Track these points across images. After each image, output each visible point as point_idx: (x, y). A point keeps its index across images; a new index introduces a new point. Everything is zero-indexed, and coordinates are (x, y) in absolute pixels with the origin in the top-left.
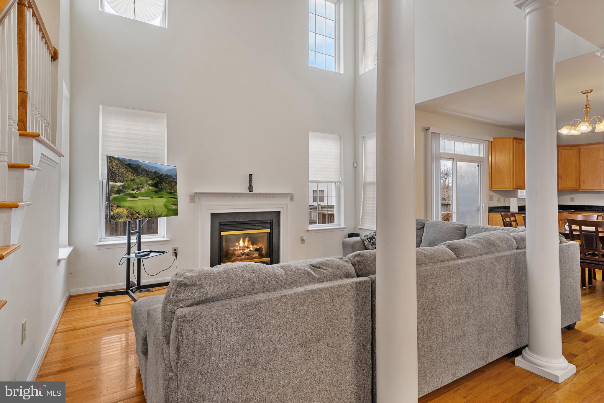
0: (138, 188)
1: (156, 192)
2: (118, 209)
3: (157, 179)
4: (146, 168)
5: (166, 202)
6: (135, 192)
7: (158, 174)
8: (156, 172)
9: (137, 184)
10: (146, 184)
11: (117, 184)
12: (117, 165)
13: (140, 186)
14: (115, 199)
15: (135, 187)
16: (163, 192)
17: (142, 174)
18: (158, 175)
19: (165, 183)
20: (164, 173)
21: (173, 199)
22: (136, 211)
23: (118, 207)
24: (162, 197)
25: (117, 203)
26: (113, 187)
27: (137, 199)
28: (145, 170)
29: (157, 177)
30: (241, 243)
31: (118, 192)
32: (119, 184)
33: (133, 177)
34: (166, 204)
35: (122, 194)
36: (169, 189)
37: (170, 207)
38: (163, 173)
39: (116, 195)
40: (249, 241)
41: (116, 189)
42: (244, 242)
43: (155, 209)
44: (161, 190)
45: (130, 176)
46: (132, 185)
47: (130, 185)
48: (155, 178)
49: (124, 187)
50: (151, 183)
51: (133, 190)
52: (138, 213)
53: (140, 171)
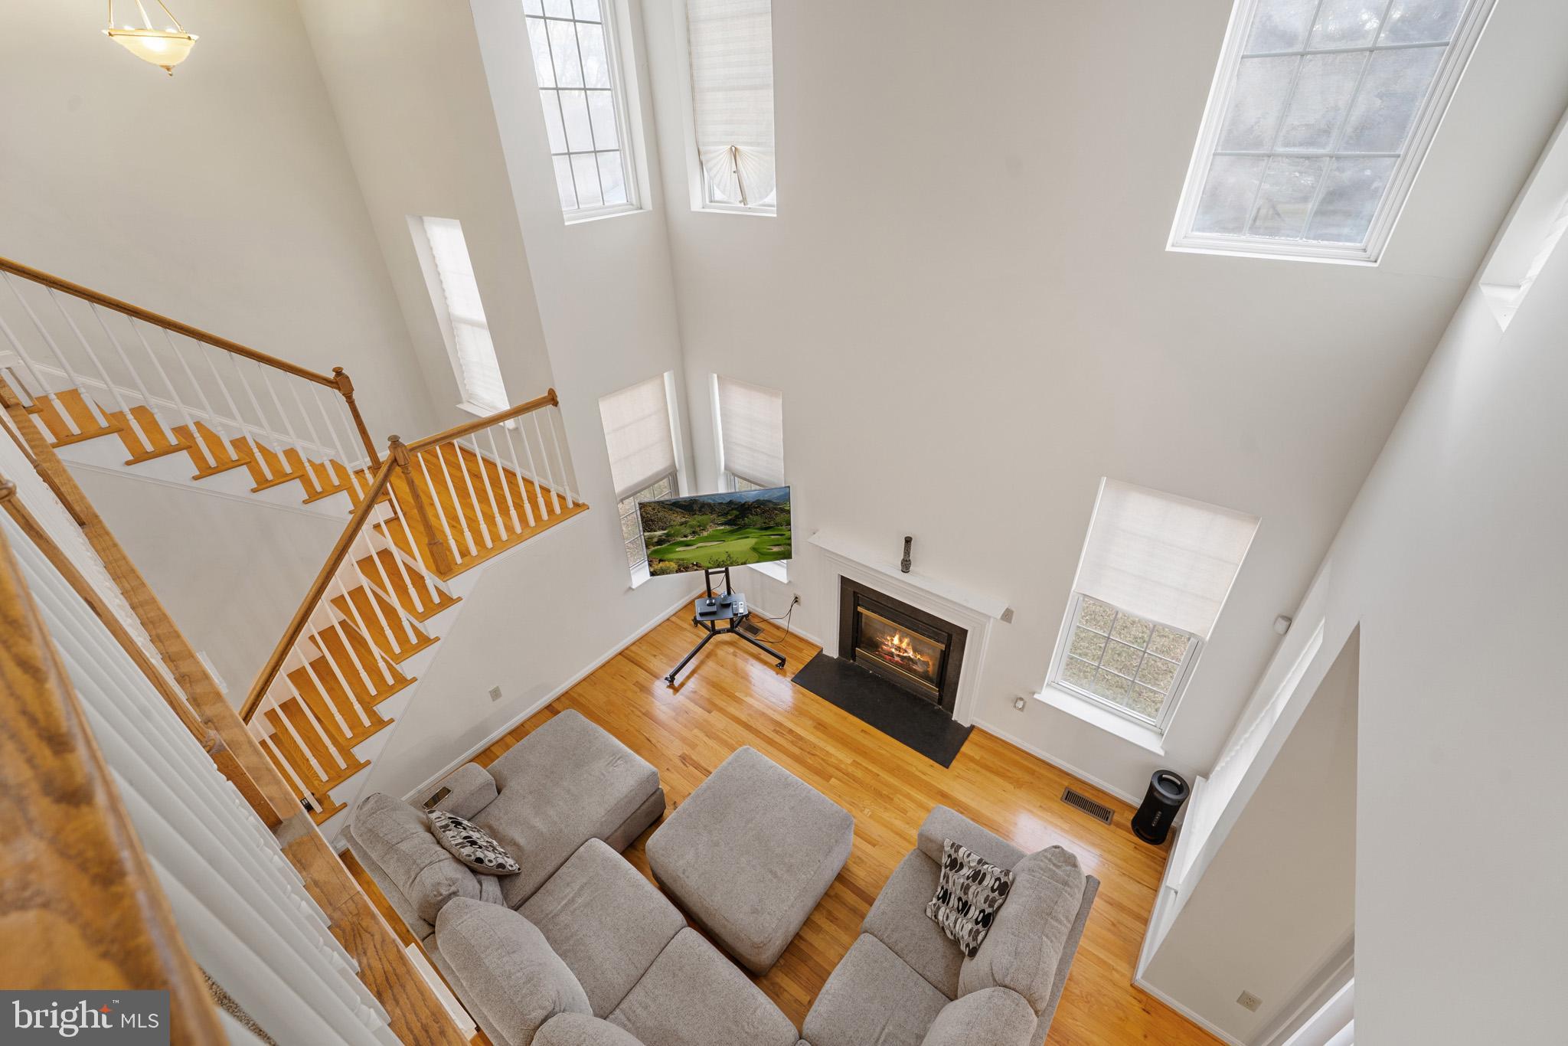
0: (694, 533)
1: (732, 532)
2: (661, 564)
3: (735, 512)
4: (710, 501)
5: (756, 543)
6: (689, 538)
7: (736, 504)
8: (731, 502)
9: (692, 527)
10: (711, 524)
11: (655, 533)
12: (654, 509)
13: (698, 529)
14: (655, 552)
15: (688, 531)
16: (747, 530)
17: (700, 511)
18: (736, 506)
19: (752, 514)
20: (751, 500)
21: (773, 537)
22: (693, 564)
23: (661, 561)
24: (748, 537)
25: (660, 557)
26: (651, 538)
27: (693, 547)
28: (709, 505)
29: (733, 509)
30: (896, 641)
31: (660, 542)
32: (659, 533)
33: (684, 520)
34: (756, 547)
35: (666, 545)
36: (765, 523)
37: (765, 550)
38: (748, 500)
39: (656, 548)
40: (908, 645)
41: (655, 540)
42: (901, 641)
43: (732, 556)
44: (745, 526)
45: (677, 518)
46: (682, 531)
47: (680, 530)
48: (731, 512)
49: (668, 535)
50: (722, 519)
51: (686, 536)
52: (697, 565)
53: (696, 507)
